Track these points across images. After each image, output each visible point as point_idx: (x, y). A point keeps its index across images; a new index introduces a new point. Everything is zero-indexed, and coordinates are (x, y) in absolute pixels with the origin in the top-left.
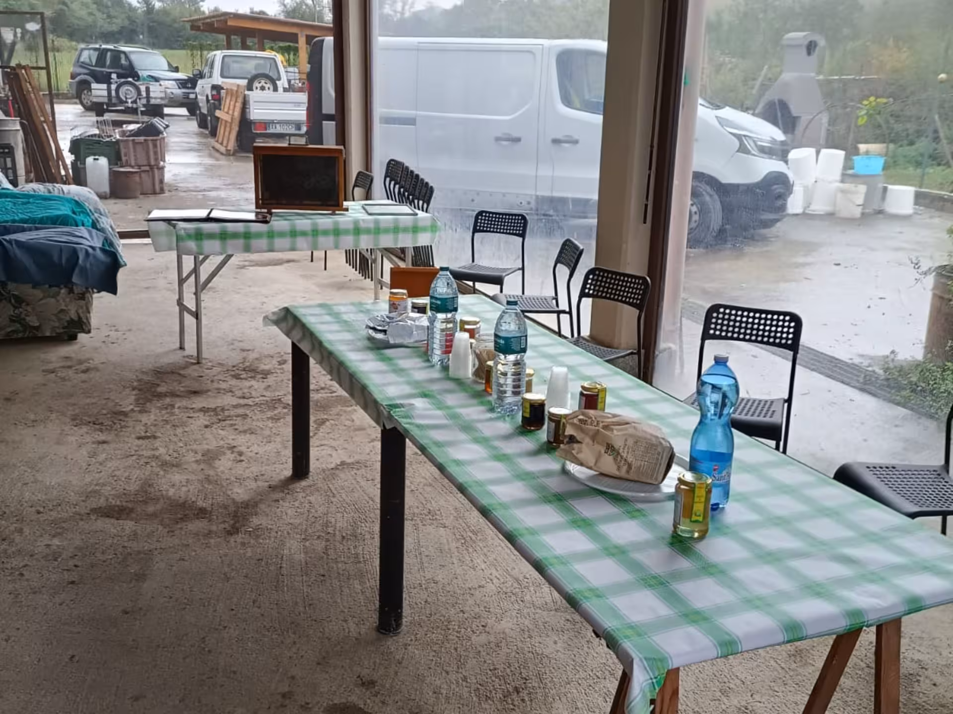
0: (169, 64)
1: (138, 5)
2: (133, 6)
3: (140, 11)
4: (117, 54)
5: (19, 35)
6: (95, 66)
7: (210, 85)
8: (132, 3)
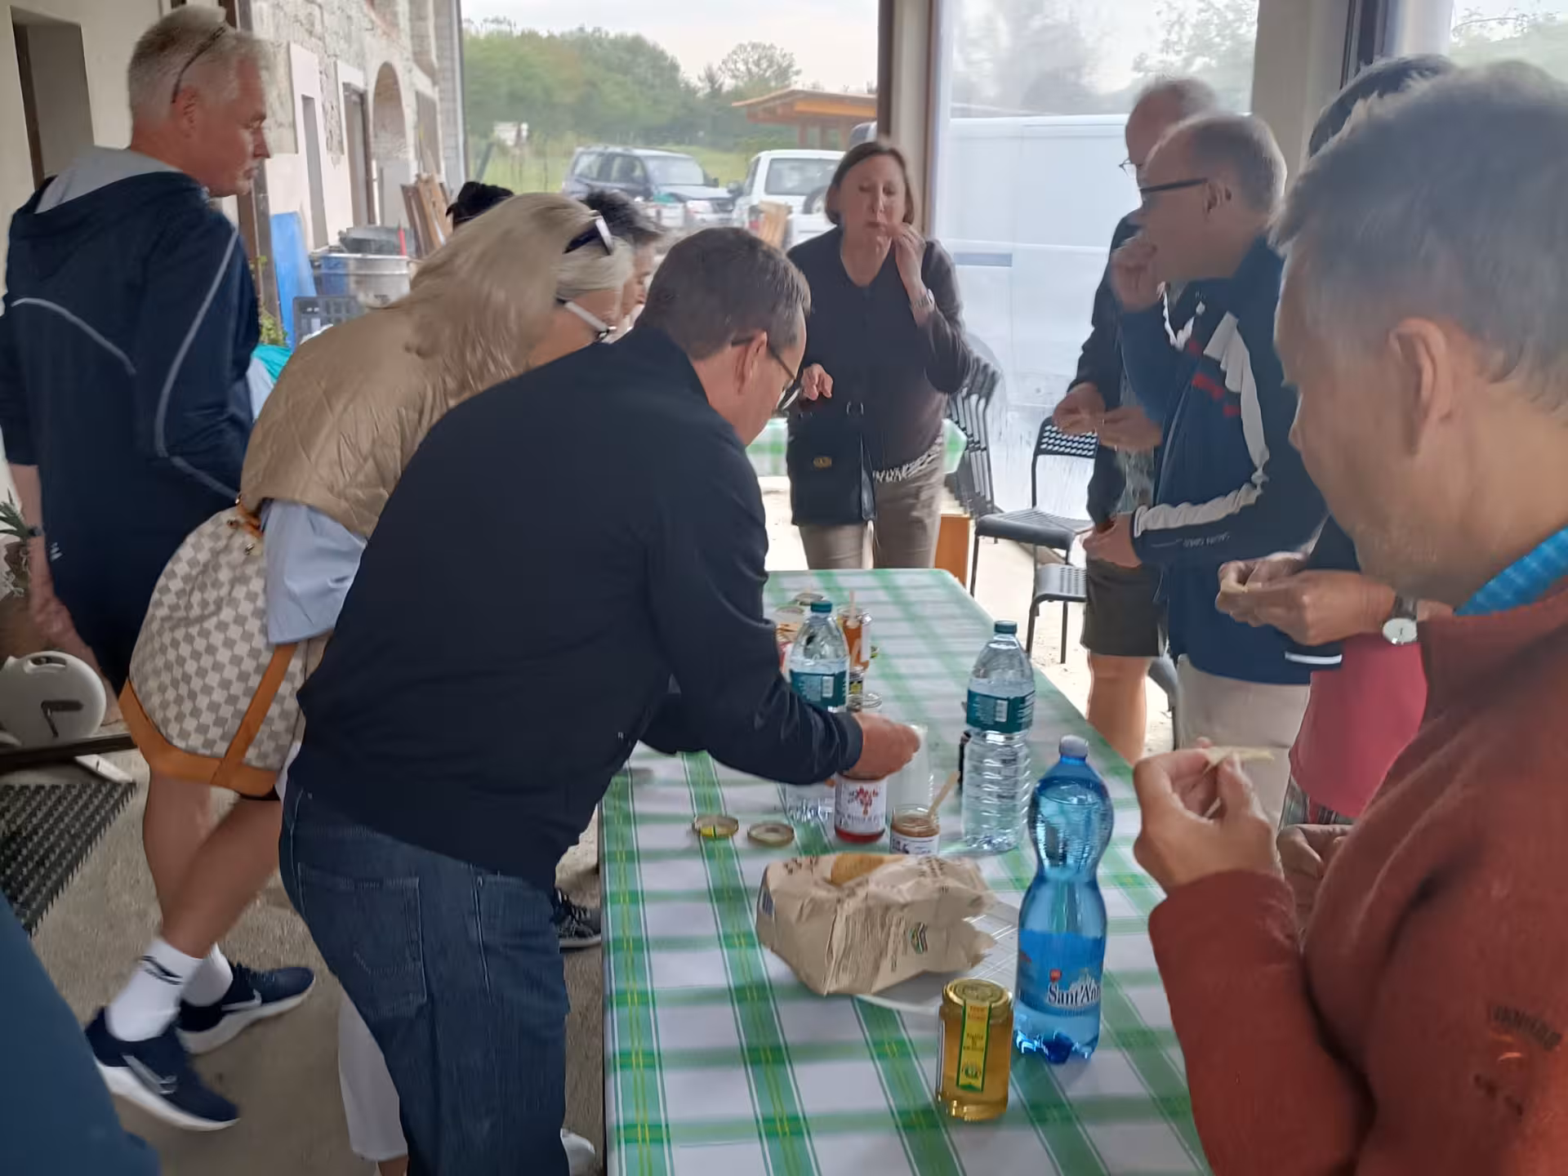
0: (705, 176)
1: (700, 85)
2: (693, 85)
3: (700, 94)
4: (631, 163)
5: (524, 133)
6: (597, 179)
7: (747, 207)
8: (692, 81)
